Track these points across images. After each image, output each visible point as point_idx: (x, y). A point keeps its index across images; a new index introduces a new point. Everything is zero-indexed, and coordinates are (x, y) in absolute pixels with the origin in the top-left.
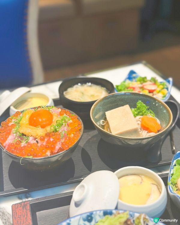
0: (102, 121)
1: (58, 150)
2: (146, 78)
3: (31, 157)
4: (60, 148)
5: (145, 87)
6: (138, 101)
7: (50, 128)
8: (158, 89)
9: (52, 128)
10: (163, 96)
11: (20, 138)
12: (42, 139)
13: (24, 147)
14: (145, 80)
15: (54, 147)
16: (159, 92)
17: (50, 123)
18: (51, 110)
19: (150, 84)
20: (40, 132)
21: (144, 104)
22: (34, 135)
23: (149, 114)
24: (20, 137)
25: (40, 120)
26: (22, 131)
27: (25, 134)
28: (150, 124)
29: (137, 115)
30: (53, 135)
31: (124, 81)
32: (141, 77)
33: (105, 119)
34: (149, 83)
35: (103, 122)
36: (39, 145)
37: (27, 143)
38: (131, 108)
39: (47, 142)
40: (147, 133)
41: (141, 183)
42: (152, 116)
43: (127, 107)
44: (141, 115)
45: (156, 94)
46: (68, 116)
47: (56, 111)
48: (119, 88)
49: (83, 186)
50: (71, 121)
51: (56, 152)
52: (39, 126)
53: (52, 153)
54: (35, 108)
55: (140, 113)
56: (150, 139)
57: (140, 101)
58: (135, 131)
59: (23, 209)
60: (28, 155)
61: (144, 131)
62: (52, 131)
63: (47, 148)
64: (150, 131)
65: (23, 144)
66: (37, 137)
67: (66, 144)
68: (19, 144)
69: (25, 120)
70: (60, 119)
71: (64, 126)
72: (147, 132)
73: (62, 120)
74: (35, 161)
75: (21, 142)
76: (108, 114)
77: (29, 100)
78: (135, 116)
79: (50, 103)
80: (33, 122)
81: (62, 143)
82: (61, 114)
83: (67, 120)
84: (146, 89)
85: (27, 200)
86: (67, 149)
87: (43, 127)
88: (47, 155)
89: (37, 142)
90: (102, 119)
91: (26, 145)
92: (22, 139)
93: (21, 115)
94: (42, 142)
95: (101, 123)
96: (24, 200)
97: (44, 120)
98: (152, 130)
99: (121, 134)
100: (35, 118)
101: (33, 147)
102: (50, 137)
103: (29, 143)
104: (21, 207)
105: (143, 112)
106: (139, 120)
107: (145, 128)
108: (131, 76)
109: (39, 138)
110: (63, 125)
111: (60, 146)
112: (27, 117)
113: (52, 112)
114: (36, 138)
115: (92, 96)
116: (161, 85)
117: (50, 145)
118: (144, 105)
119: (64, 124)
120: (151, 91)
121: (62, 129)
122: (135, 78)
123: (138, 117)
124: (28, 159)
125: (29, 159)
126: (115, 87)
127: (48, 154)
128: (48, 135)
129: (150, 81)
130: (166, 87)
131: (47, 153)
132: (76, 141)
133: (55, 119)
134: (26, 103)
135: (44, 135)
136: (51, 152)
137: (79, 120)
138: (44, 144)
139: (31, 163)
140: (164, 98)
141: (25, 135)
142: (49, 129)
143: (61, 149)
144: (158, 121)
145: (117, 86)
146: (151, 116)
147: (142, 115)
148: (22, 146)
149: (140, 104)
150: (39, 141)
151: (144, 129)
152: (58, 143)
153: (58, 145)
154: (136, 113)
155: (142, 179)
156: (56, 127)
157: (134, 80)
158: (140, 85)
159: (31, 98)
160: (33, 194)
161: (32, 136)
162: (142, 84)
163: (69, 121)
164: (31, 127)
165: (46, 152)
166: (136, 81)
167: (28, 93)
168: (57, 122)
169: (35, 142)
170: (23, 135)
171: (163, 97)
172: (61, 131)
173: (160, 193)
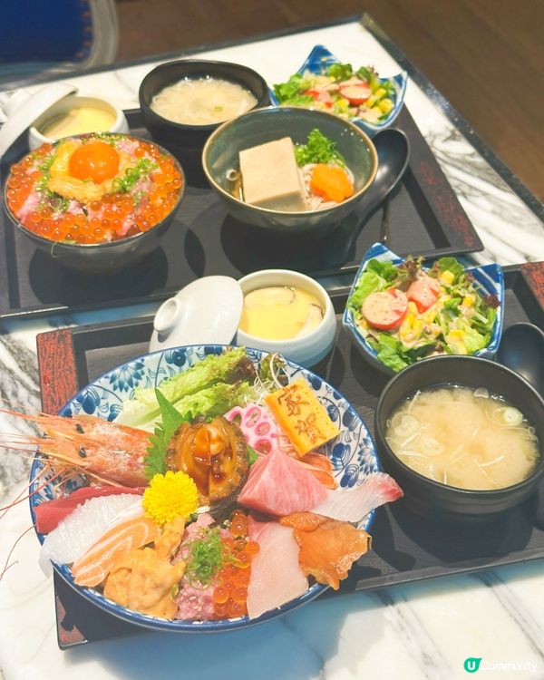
0: (230, 171)
1: (129, 231)
2: (349, 67)
3: (72, 242)
4: (132, 226)
5: (343, 92)
6: (312, 131)
7: (113, 184)
8: (373, 99)
9: (117, 185)
10: (381, 114)
11: (51, 202)
12: (96, 207)
13: (60, 220)
14: (348, 73)
15: (120, 225)
16: (375, 104)
17: (113, 172)
18: (116, 143)
19: (357, 85)
20: (91, 191)
21: (324, 135)
22: (80, 197)
23: (333, 161)
24: (49, 199)
25: (92, 164)
26: (53, 188)
27: (60, 194)
28: (332, 184)
29: (308, 161)
30: (118, 200)
31: (299, 75)
32: (339, 65)
33: (237, 167)
34: (354, 80)
35: (232, 175)
36: (89, 218)
37: (64, 212)
38: (294, 142)
39: (106, 214)
40: (322, 202)
41: (291, 302)
42: (339, 165)
43: (286, 143)
44: (315, 162)
45: (365, 111)
46: (154, 160)
47: (128, 146)
48: (283, 92)
49: (174, 303)
50: (158, 170)
51: (124, 234)
52: (91, 179)
53: (115, 236)
54: (82, 137)
55: (313, 157)
56: (326, 214)
57: (317, 130)
58: (294, 198)
59: (59, 342)
60: (67, 238)
61: (316, 198)
62: (115, 190)
63: (105, 225)
64: (327, 200)
65: (56, 215)
66: (85, 201)
67: (145, 220)
68: (49, 215)
69: (61, 164)
70: (134, 166)
71: (143, 182)
72: (320, 200)
73: (139, 167)
74: (82, 251)
75: (53, 211)
76: (244, 155)
77: (73, 113)
78: (301, 164)
79: (119, 123)
80: (78, 170)
81: (137, 217)
82: (138, 154)
83: (149, 168)
84: (344, 97)
85: (66, 327)
86: (148, 229)
87: (98, 181)
88: (106, 240)
89: (85, 211)
90: (230, 168)
91: (62, 217)
92: (54, 204)
93: (53, 152)
94: (96, 213)
95: (228, 176)
96: (61, 328)
97: (102, 164)
98: (331, 196)
99: (264, 203)
100: (81, 162)
101: (77, 222)
102: (112, 203)
103: (68, 213)
104: (54, 338)
105: (320, 156)
106: (311, 172)
107: (317, 192)
108: (317, 59)
109: (89, 204)
110: (141, 180)
111: (132, 223)
112: (66, 157)
113: (120, 149)
114: (84, 204)
115: (219, 109)
116: (381, 87)
117: (111, 220)
118: (325, 139)
119: (142, 176)
120: (354, 104)
121: (138, 188)
122: (325, 65)
123: (308, 167)
124: (66, 245)
125: (70, 245)
126: (272, 88)
127: (108, 237)
128: (108, 199)
129: (358, 76)
130: (391, 93)
131: (105, 237)
132: (166, 214)
133: (124, 164)
134: (66, 121)
135: (100, 198)
136: (113, 235)
137: (178, 169)
138: (100, 216)
139: (72, 255)
140: (383, 122)
141: (61, 197)
142: (109, 186)
143: (133, 230)
144: (351, 177)
145: (278, 87)
146: (337, 166)
147: (318, 162)
148: (55, 219)
149: (315, 136)
150: (89, 211)
151: (316, 195)
152: (129, 216)
153: (129, 221)
154: (304, 156)
155: (294, 296)
156: (126, 183)
157: (323, 72)
158: (335, 87)
159: (77, 108)
160: (79, 317)
161: (74, 199)
162: (337, 82)
163: (154, 171)
164: (75, 180)
165: (102, 233)
166: (326, 75)
167: (71, 97)
168: (126, 173)
169: (81, 211)
170: (57, 195)
171: (381, 119)
172: (135, 192)
173: (323, 315)
